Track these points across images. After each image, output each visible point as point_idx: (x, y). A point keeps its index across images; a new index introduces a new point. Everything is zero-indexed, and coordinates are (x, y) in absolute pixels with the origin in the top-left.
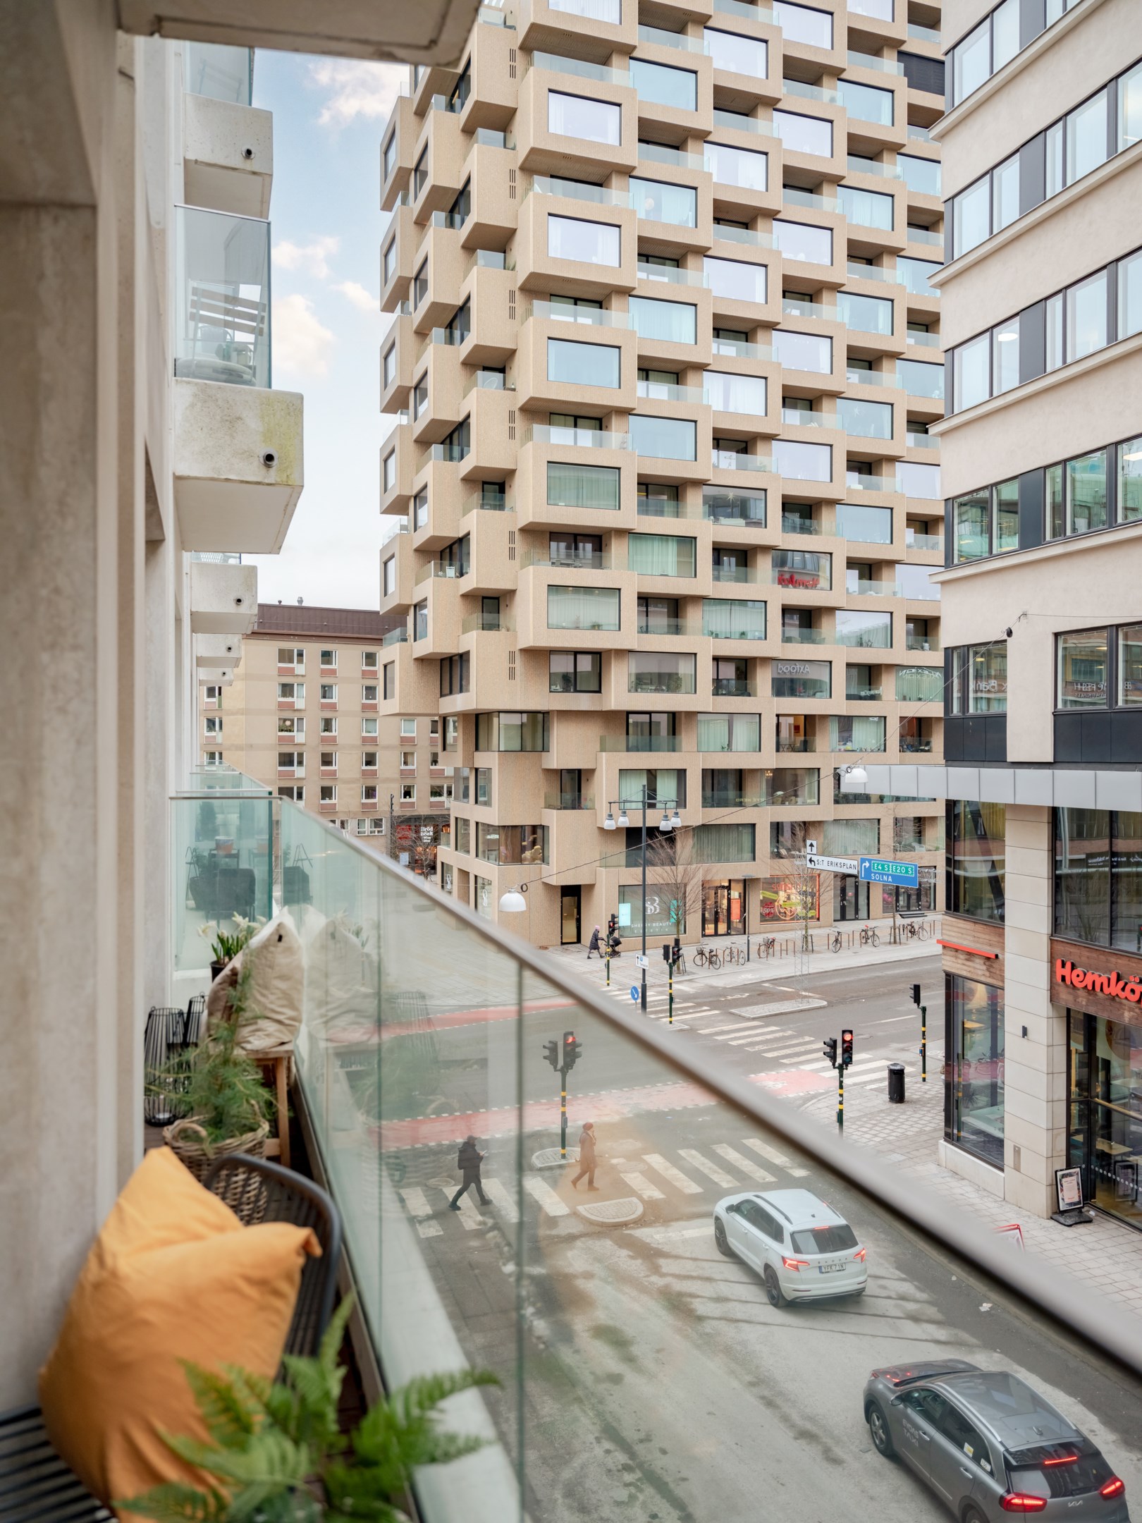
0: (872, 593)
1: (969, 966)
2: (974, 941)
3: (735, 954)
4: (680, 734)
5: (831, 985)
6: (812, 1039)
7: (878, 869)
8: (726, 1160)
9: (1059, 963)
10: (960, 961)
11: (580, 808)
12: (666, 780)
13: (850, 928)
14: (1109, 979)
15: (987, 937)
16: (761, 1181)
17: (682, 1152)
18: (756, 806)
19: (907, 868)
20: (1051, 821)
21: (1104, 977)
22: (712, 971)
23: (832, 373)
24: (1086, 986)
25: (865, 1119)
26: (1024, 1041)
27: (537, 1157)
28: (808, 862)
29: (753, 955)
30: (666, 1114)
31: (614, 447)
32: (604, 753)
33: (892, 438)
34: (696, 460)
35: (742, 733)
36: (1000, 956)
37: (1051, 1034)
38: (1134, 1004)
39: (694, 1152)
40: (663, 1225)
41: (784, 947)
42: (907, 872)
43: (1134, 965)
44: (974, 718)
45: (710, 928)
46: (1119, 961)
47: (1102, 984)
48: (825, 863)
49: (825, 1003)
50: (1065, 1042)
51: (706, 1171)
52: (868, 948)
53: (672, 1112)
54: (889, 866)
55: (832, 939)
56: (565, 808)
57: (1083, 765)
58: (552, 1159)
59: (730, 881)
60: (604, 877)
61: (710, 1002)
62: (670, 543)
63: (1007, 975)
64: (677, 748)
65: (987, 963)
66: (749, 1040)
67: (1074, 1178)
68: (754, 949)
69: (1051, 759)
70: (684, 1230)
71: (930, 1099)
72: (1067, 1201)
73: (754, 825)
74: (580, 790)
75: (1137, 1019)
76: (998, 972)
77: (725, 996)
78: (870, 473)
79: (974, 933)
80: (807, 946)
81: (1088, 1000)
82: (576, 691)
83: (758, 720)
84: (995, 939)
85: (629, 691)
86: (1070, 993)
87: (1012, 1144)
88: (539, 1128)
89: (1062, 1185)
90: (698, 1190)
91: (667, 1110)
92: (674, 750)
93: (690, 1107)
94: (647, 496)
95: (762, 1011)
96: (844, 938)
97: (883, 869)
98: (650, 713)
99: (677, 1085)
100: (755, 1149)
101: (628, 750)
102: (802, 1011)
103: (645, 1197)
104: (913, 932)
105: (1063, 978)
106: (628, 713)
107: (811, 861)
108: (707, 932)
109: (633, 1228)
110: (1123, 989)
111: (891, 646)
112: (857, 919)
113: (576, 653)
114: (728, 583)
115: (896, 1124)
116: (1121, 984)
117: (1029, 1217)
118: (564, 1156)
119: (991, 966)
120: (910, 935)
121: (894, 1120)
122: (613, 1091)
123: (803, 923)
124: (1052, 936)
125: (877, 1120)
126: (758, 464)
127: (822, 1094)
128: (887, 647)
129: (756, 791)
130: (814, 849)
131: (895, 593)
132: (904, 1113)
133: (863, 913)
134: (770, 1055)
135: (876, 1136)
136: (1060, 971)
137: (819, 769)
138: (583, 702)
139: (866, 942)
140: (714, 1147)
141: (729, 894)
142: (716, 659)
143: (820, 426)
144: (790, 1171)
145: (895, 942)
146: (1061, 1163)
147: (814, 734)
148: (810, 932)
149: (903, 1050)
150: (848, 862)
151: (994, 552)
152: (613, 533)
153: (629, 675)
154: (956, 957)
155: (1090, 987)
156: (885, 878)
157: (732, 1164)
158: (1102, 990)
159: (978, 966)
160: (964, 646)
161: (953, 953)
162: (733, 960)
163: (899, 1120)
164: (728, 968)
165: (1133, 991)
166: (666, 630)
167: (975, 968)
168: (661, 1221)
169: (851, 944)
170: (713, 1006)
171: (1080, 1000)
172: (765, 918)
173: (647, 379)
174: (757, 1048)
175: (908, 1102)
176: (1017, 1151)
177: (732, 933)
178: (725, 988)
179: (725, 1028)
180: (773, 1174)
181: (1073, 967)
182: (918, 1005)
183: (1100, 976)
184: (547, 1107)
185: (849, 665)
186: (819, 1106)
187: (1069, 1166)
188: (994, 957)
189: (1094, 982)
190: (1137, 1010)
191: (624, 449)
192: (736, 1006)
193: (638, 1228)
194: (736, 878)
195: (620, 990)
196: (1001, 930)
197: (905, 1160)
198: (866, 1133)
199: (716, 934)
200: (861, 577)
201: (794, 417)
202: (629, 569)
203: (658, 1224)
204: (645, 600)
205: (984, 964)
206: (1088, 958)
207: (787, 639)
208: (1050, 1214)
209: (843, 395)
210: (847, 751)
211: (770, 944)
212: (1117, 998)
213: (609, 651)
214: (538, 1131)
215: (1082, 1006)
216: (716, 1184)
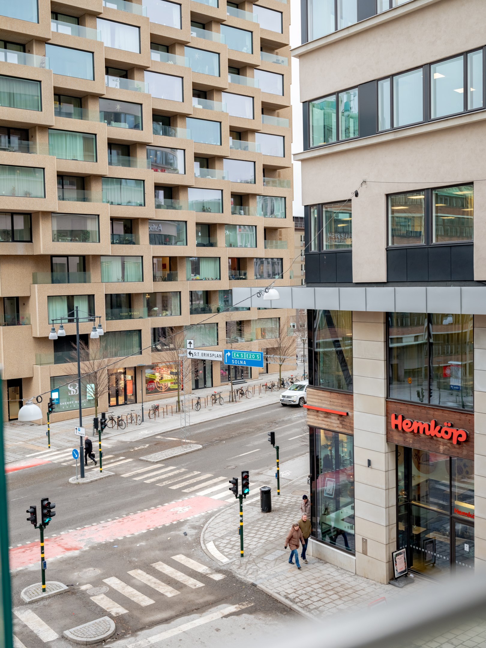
0: (209, 177)
1: (327, 422)
2: (330, 405)
3: (134, 418)
4: (89, 270)
5: (200, 433)
6: (199, 472)
7: (237, 357)
8: (164, 574)
9: (393, 416)
10: (320, 418)
11: (19, 324)
12: (80, 302)
13: (204, 393)
14: (429, 426)
15: (340, 401)
16: (194, 588)
17: (132, 573)
18: (140, 318)
19: (256, 355)
20: (385, 322)
21: (426, 424)
22: (120, 431)
23: (181, 28)
24: (413, 431)
25: (250, 527)
26: (369, 469)
27: (25, 593)
28: (188, 354)
29: (146, 417)
30: (113, 544)
31: (35, 66)
32: (36, 285)
33: (220, 76)
34: (94, 80)
35: (132, 268)
36: (349, 413)
37: (387, 463)
38: (446, 441)
39: (140, 571)
40: (132, 636)
41: (165, 410)
42: (256, 357)
43: (447, 415)
44: (327, 253)
45: (113, 400)
46: (436, 413)
47: (424, 429)
48: (200, 354)
49: (201, 447)
50: (395, 468)
51: (153, 586)
52: (217, 406)
53: (117, 542)
54: (243, 354)
55: (195, 402)
56: (8, 325)
57: (408, 283)
58: (36, 594)
59: (125, 368)
60: (40, 372)
61: (124, 453)
62: (78, 139)
63: (355, 426)
64: (87, 280)
65: (340, 419)
66: (158, 478)
67: (403, 555)
68: (146, 413)
69: (385, 280)
70: (149, 637)
71: (287, 507)
72: (399, 571)
73: (140, 331)
74: (18, 312)
75: (449, 450)
76: (348, 424)
77: (133, 448)
78: (206, 98)
79: (330, 399)
80: (179, 408)
81: (414, 440)
82: (13, 241)
83: (141, 261)
84: (346, 402)
85: (53, 241)
86: (401, 436)
87: (361, 537)
88: (21, 568)
89: (396, 562)
90: (152, 602)
91: (112, 541)
92: (85, 282)
93: (128, 536)
94: (60, 104)
95: (161, 456)
96: (202, 401)
97: (240, 356)
98: (67, 256)
99: (115, 521)
100: (182, 562)
101: (53, 282)
102: (187, 453)
103: (113, 614)
104: (242, 394)
105: (396, 426)
106: (52, 256)
107: (190, 353)
108: (112, 403)
109: (110, 642)
110: (440, 431)
111: (223, 212)
112: (205, 387)
113: (13, 214)
114: (118, 167)
115: (271, 528)
116: (438, 428)
117: (375, 584)
118: (44, 590)
119: (343, 421)
120: (241, 395)
121: (269, 526)
122: (70, 531)
123: (176, 393)
124: (387, 398)
125: (258, 527)
126: (136, 87)
127: (216, 512)
128: (219, 212)
129: (140, 309)
130: (192, 346)
131: (223, 178)
132: (273, 519)
133: (209, 383)
134: (174, 487)
135: (260, 538)
136: (394, 422)
137: (180, 292)
138: (19, 249)
139: (215, 402)
140: (154, 565)
141: (125, 377)
142: (113, 219)
143: (175, 63)
144: (211, 576)
145: (233, 401)
146: (394, 547)
147: (176, 269)
148: (182, 398)
149: (258, 474)
150: (216, 353)
151: (340, 139)
152: (37, 128)
153: (53, 231)
154: (318, 416)
155: (416, 431)
156: (241, 362)
157: (170, 577)
158: (424, 432)
159: (334, 421)
160: (319, 204)
161: (315, 413)
162: (133, 421)
163: (272, 525)
164: (130, 428)
165: (446, 432)
166: (76, 199)
167: (331, 423)
168: (130, 632)
169: (206, 405)
170: (127, 455)
171: (408, 440)
172: (149, 391)
173: (57, 19)
174: (165, 483)
175: (273, 511)
176: (365, 541)
177: (128, 403)
178: (131, 442)
179: (139, 471)
180: (201, 581)
181: (403, 418)
182: (274, 445)
183: (423, 424)
184: (23, 550)
185: (197, 224)
186: (218, 521)
187: (398, 549)
188: (346, 415)
189: (418, 428)
190: (449, 445)
191: (43, 67)
192: (143, 455)
193: (114, 641)
194: (130, 366)
195: (58, 450)
196: (350, 396)
197: (285, 554)
198: (253, 537)
199: (117, 404)
200: (201, 166)
201: (156, 56)
202: (49, 154)
203: (128, 636)
204: (62, 177)
205: (338, 419)
206: (413, 412)
207: (158, 206)
208: (388, 581)
209: (188, 45)
210: (196, 280)
211: (156, 408)
212: (435, 438)
213: (37, 213)
214: (20, 571)
215: (410, 444)
216: (162, 595)
